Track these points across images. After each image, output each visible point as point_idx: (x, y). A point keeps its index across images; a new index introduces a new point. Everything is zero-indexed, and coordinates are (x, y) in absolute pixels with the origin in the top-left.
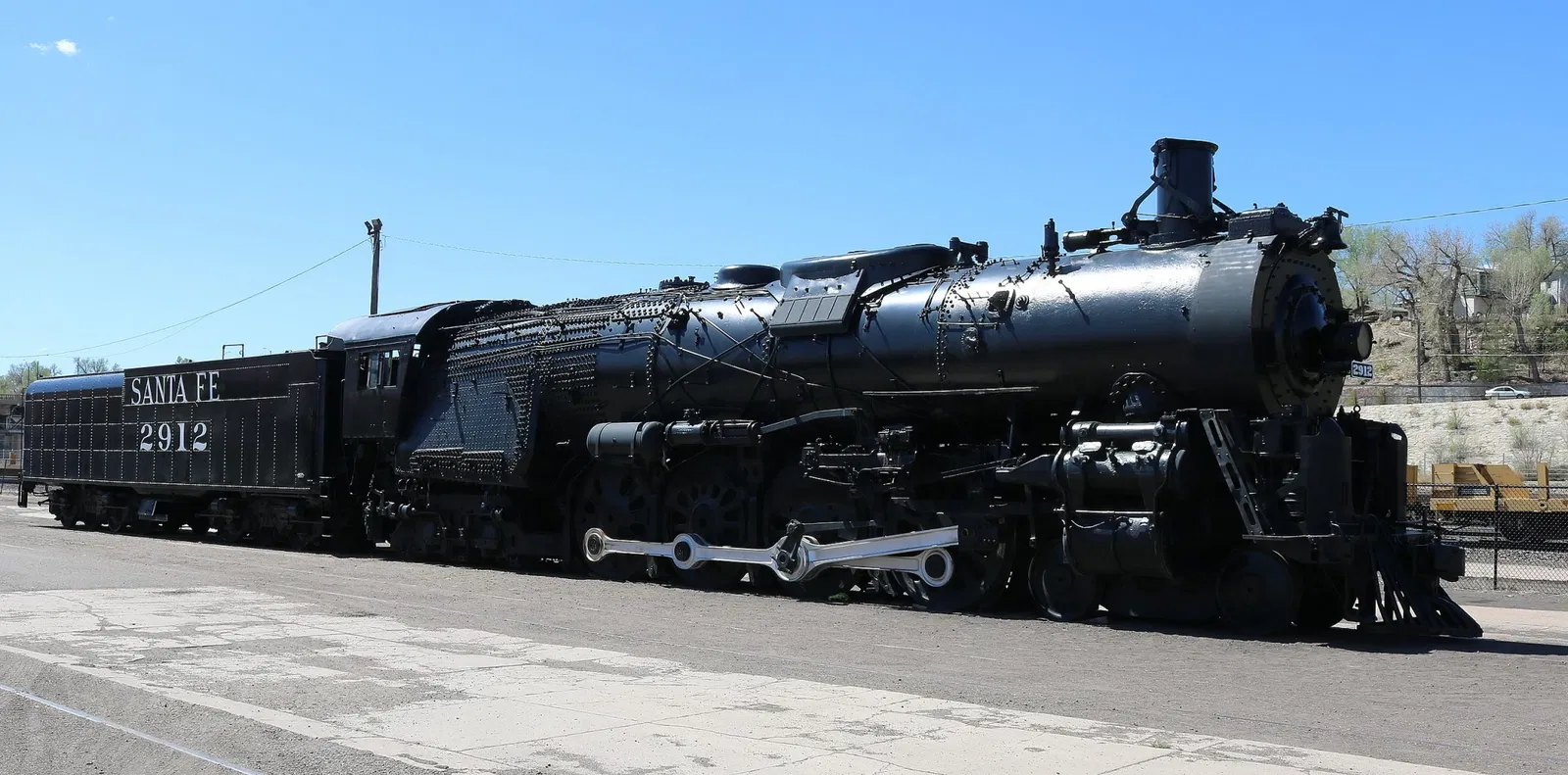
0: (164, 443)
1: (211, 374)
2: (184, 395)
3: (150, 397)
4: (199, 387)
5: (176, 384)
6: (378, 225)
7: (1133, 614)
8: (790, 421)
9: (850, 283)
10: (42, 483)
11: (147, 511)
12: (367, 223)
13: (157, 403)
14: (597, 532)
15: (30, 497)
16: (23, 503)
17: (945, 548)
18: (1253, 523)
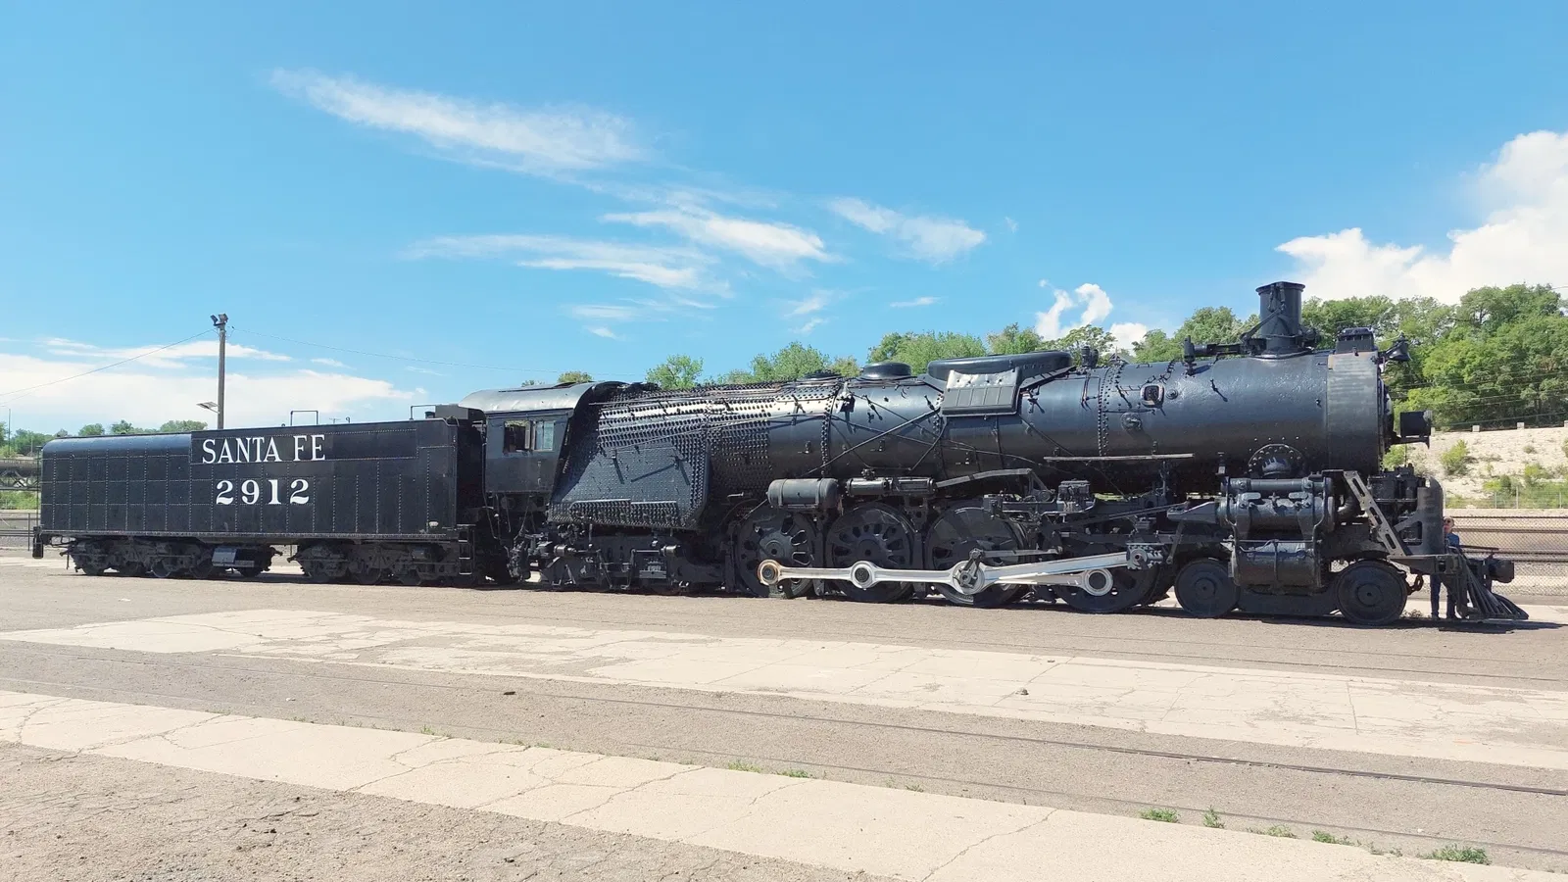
0: (251, 498)
1: (314, 437)
2: (276, 454)
3: (229, 456)
4: (297, 449)
5: (265, 446)
6: (225, 318)
7: (1237, 609)
8: (967, 479)
9: (1011, 378)
10: (58, 536)
11: (222, 557)
12: (213, 317)
13: (238, 461)
14: (773, 563)
15: (47, 549)
16: (38, 553)
17: (1110, 569)
18: (1394, 547)
